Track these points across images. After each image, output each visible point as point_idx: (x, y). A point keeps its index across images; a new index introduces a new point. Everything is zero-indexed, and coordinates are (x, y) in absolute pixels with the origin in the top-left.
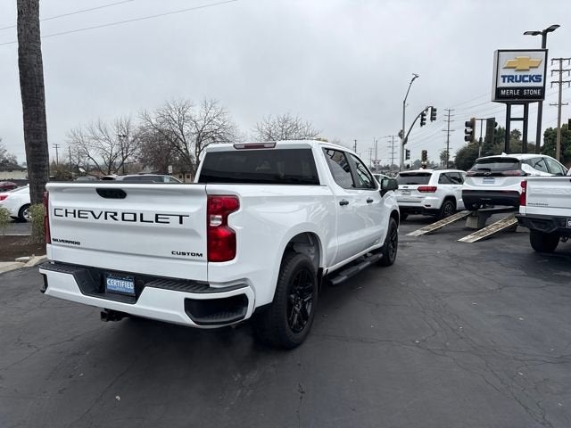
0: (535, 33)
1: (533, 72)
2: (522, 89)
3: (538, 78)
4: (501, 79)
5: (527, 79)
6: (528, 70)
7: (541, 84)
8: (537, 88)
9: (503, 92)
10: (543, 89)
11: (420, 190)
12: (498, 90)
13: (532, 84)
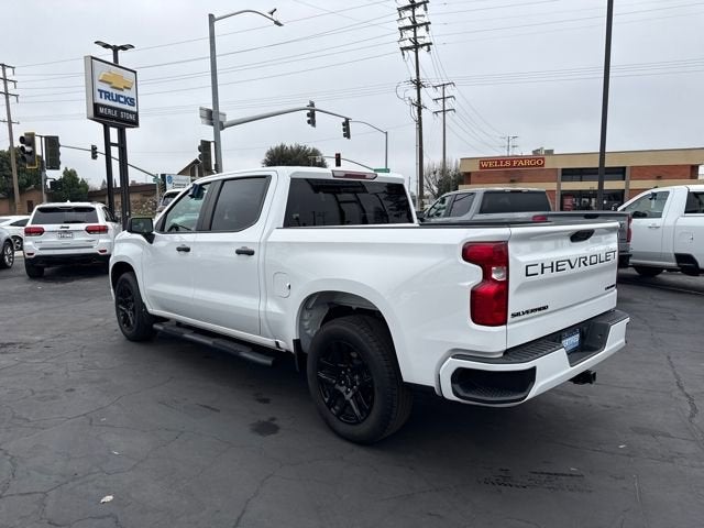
0: (106, 46)
1: (126, 93)
2: (119, 110)
3: (132, 102)
4: (98, 94)
5: (122, 99)
6: (122, 90)
7: (134, 109)
8: (132, 113)
9: (102, 110)
10: (136, 114)
11: (89, 230)
12: (96, 106)
13: (126, 107)
